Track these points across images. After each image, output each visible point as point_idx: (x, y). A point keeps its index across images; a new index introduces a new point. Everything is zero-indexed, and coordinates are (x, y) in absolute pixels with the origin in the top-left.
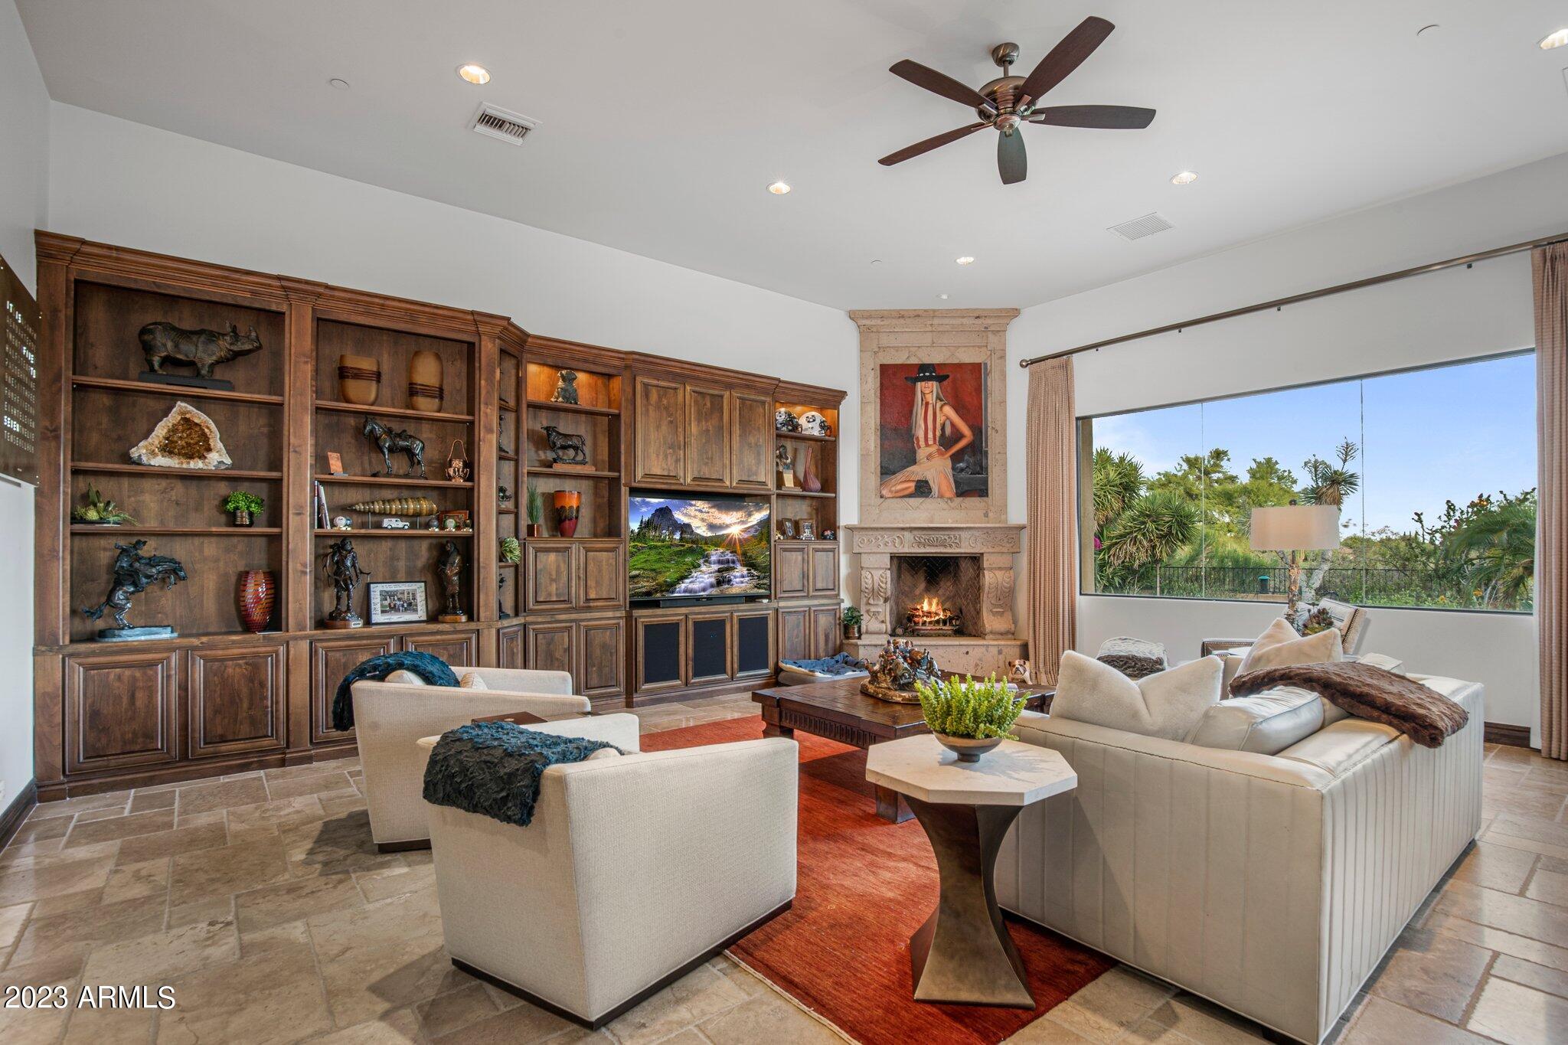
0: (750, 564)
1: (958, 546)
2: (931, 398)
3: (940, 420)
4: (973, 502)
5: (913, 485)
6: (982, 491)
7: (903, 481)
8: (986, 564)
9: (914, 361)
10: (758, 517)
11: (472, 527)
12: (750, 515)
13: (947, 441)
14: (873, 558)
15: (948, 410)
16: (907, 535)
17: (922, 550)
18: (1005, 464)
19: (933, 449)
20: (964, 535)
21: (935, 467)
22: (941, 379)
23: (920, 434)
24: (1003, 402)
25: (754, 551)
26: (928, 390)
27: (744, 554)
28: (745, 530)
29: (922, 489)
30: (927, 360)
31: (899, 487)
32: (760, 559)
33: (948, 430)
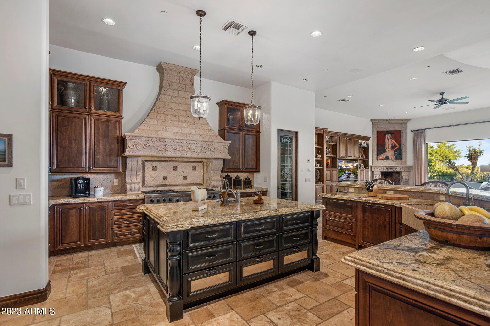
0: (354, 174)
1: (396, 170)
2: (389, 138)
3: (391, 143)
4: (399, 161)
5: (385, 157)
6: (401, 158)
7: (382, 156)
8: (403, 174)
9: (385, 130)
10: (356, 164)
11: (322, 166)
12: (354, 164)
13: (393, 147)
14: (377, 173)
15: (393, 141)
16: (385, 168)
17: (388, 171)
18: (406, 153)
19: (390, 149)
20: (398, 168)
21: (390, 153)
22: (391, 134)
23: (387, 146)
24: (406, 139)
25: (355, 171)
26: (389, 136)
27: (353, 172)
28: (353, 167)
29: (387, 158)
30: (388, 130)
31: (382, 157)
32: (356, 173)
33: (393, 145)
